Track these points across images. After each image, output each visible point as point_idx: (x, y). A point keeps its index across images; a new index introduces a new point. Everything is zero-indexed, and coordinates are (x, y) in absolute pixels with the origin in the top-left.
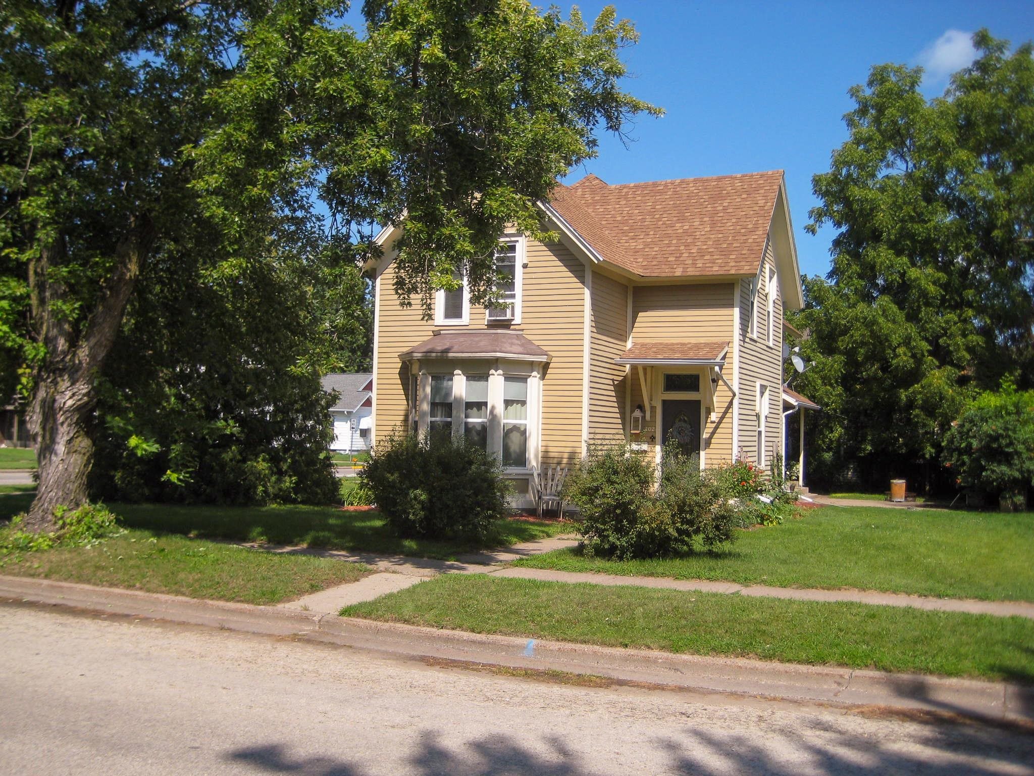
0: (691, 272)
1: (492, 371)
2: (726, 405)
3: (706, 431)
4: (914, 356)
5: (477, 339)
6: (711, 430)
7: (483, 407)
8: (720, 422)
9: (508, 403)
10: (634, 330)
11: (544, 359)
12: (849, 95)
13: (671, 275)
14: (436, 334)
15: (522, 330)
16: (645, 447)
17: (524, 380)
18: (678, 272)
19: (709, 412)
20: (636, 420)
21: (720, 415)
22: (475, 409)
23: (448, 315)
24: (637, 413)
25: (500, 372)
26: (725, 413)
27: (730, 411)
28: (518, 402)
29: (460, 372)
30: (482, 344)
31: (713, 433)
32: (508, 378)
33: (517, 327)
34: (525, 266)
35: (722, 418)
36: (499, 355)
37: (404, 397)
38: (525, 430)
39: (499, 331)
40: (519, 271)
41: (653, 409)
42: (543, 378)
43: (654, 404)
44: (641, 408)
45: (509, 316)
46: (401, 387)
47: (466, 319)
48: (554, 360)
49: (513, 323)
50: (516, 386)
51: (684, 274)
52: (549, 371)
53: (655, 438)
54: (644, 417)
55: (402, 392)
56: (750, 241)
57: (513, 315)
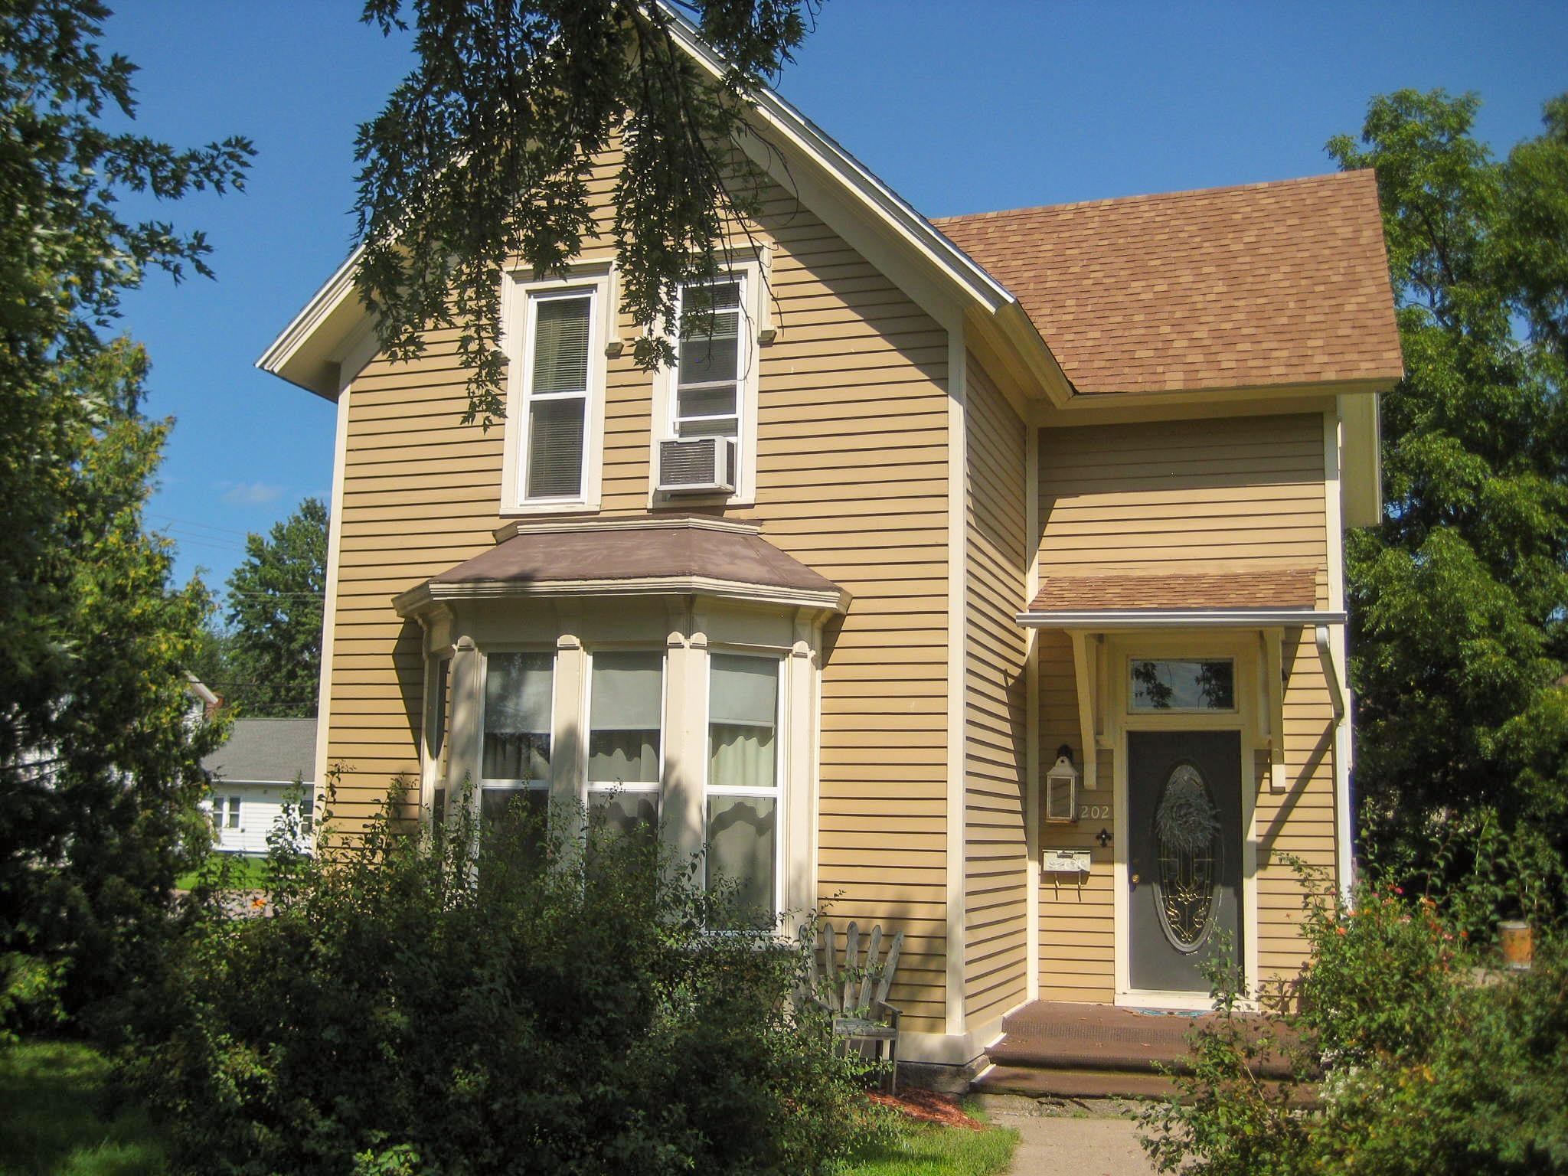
0: (1209, 379)
1: (675, 637)
2: (1313, 743)
3: (1257, 814)
4: (1512, 653)
5: (628, 544)
6: (1272, 814)
7: (646, 748)
8: (1297, 792)
9: (722, 734)
10: (1045, 543)
11: (827, 602)
12: (1326, 153)
13: (1155, 388)
14: (505, 537)
15: (760, 521)
16: (1081, 862)
17: (768, 664)
18: (1175, 381)
19: (1265, 760)
20: (1061, 785)
21: (1298, 771)
22: (619, 753)
23: (536, 489)
24: (1063, 769)
25: (700, 638)
26: (1313, 764)
27: (1327, 758)
28: (748, 731)
29: (576, 641)
30: (644, 554)
31: (1280, 821)
32: (723, 659)
33: (743, 514)
34: (767, 340)
35: (1305, 778)
36: (698, 582)
37: (404, 721)
38: (772, 816)
39: (694, 521)
40: (748, 355)
41: (1104, 757)
42: (822, 662)
43: (1107, 742)
44: (1070, 752)
45: (720, 481)
46: (397, 692)
47: (590, 495)
48: (856, 606)
49: (730, 501)
50: (745, 683)
51: (1192, 385)
52: (843, 639)
53: (1110, 837)
54: (1080, 779)
55: (400, 706)
56: (1348, 308)
57: (731, 479)
